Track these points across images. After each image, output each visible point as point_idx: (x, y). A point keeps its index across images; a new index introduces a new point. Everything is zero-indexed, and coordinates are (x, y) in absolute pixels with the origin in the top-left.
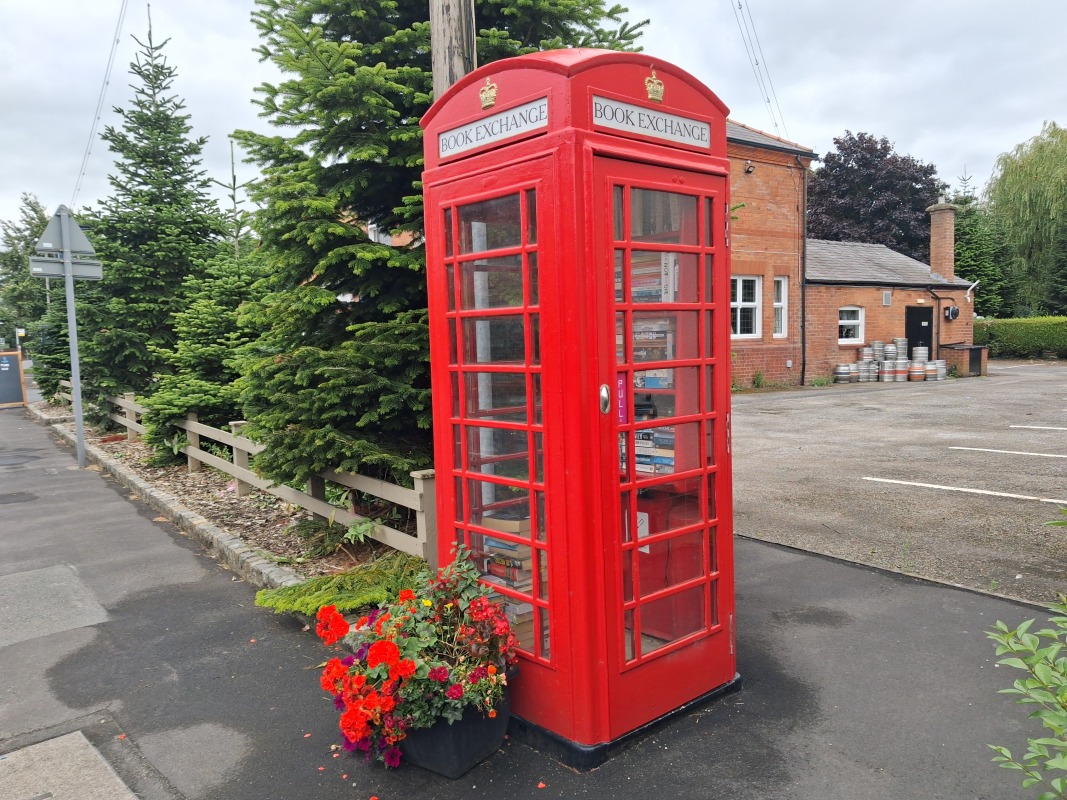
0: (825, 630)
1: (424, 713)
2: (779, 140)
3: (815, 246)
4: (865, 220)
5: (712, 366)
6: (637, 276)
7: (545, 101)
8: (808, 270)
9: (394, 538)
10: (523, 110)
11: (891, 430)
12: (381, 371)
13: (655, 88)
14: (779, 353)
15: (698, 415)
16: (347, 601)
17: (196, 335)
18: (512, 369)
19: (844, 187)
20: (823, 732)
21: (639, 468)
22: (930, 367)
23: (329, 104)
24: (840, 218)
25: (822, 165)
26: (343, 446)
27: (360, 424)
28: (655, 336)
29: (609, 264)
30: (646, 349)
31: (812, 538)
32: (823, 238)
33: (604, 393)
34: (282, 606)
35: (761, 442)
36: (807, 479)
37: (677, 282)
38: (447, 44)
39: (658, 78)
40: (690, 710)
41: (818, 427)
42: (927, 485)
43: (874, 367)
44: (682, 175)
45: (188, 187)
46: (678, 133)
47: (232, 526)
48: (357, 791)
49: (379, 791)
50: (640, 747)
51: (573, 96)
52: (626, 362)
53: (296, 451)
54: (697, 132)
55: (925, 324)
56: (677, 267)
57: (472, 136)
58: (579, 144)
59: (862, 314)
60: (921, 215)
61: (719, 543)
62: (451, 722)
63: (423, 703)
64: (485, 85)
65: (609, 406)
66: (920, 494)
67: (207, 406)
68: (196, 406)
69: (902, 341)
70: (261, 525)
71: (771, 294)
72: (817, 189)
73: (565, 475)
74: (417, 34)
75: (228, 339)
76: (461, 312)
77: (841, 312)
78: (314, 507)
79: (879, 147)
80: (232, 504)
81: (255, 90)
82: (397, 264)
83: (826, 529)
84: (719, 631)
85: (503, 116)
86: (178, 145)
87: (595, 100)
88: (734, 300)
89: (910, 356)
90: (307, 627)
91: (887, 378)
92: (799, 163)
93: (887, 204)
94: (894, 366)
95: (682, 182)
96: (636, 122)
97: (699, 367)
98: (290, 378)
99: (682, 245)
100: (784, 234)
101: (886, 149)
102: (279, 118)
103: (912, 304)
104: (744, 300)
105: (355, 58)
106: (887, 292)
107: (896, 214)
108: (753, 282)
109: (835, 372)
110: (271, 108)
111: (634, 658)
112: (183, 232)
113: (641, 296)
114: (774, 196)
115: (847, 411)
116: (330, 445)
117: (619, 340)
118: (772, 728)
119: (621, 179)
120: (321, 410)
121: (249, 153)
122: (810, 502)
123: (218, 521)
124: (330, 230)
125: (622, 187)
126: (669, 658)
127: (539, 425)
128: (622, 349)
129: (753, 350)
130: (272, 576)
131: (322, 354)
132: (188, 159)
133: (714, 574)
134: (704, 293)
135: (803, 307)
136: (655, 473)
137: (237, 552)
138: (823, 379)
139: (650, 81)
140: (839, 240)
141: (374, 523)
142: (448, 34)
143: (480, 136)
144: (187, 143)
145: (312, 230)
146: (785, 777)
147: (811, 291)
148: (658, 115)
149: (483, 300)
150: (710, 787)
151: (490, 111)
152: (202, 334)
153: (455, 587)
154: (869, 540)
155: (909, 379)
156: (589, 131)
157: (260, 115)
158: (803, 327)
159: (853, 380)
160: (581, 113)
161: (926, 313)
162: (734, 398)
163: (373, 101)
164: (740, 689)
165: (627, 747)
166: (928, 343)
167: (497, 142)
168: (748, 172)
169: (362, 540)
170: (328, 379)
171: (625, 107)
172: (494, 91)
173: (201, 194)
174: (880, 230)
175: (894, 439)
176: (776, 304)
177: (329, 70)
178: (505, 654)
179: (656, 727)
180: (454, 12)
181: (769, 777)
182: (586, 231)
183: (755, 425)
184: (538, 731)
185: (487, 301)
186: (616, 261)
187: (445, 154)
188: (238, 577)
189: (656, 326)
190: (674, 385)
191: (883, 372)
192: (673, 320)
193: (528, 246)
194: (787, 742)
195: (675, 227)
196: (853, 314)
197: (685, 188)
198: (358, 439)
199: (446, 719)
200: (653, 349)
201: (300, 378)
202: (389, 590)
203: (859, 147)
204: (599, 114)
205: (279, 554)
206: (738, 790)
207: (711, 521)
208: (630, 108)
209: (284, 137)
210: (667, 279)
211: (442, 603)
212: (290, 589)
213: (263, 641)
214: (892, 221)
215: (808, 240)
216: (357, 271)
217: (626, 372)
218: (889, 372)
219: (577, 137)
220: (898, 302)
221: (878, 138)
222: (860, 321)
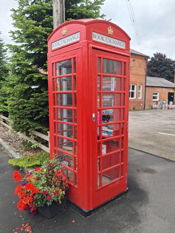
0: (150, 175)
1: (41, 202)
2: (141, 53)
3: (148, 78)
4: (159, 73)
5: (124, 108)
6: (105, 83)
7: (79, 33)
8: (147, 84)
9: (43, 147)
10: (73, 36)
11: (165, 121)
12: (40, 106)
13: (110, 31)
14: (139, 102)
15: (120, 122)
16: (30, 164)
17: (3, 95)
18: (69, 108)
19: (155, 65)
20: (150, 207)
21: (103, 134)
22: (173, 106)
23: (28, 37)
24: (154, 72)
25: (150, 60)
26: (30, 124)
27: (35, 119)
28: (109, 100)
29: (96, 80)
30: (107, 103)
31: (147, 148)
32: (150, 76)
33: (94, 116)
34: (14, 164)
35: (135, 123)
36: (145, 133)
37: (115, 85)
38: (57, 20)
39: (111, 28)
40: (115, 199)
41: (148, 120)
42: (174, 135)
43: (160, 106)
44: (117, 56)
45: (4, 60)
46: (117, 44)
47: (7, 141)
48: (24, 221)
49: (30, 221)
50: (101, 210)
51: (86, 31)
52: (100, 107)
53: (19, 125)
54: (122, 44)
55: (172, 96)
56: (115, 81)
57: (60, 43)
58: (88, 45)
59: (158, 94)
60: (172, 72)
61: (124, 155)
62: (48, 205)
63: (41, 200)
64: (63, 29)
65: (95, 119)
66: (172, 137)
67: (5, 112)
68: (2, 111)
69: (167, 100)
70: (14, 141)
71: (138, 89)
72: (149, 65)
73: (82, 138)
74: (51, 19)
75: (10, 96)
76: (56, 92)
77: (154, 93)
78: (26, 138)
79: (163, 56)
80: (9, 135)
81: (9, 32)
82: (45, 79)
83: (150, 146)
84: (123, 178)
85: (68, 38)
86: (1, 50)
87: (93, 33)
88: (130, 90)
89: (169, 104)
90: (21, 169)
91: (163, 108)
92: (146, 59)
93: (165, 69)
94: (165, 106)
95: (117, 58)
96: (105, 40)
97: (120, 109)
98: (18, 107)
99: (117, 75)
100: (141, 75)
101: (165, 57)
102: (17, 41)
103: (170, 92)
104: (132, 90)
105: (34, 24)
106: (164, 89)
107: (167, 72)
108: (134, 86)
109: (152, 107)
110: (15, 38)
111: (100, 187)
112: (2, 70)
113: (106, 89)
114: (140, 66)
115: (155, 116)
116: (27, 124)
117: (98, 100)
118: (136, 205)
119: (100, 56)
120: (26, 115)
121: (10, 50)
122: (146, 139)
123: (4, 140)
124: (28, 69)
125: (100, 58)
126: (109, 186)
127: (76, 124)
128: (99, 103)
129: (134, 101)
130: (14, 155)
131: (26, 101)
132: (4, 53)
133: (122, 163)
134: (122, 88)
135: (145, 92)
136: (108, 136)
137: (7, 148)
138: (149, 108)
139: (109, 29)
140: (154, 77)
141: (39, 143)
142: (57, 18)
143: (62, 43)
144: (3, 49)
145: (23, 69)
146: (139, 221)
147: (147, 88)
148: (111, 39)
149: (65, 89)
150: (119, 224)
151: (65, 36)
152: (4, 95)
153: (53, 165)
154: (160, 149)
155: (168, 109)
156: (91, 42)
157: (12, 40)
158: (145, 96)
159: (156, 109)
160: (89, 36)
161: (173, 94)
162: (129, 112)
163: (39, 36)
164: (128, 192)
165: (97, 210)
166: (173, 101)
167: (66, 45)
168: (134, 61)
169: (35, 148)
170: (27, 107)
171: (102, 36)
172: (66, 30)
173: (7, 62)
174: (163, 75)
175: (165, 123)
176: (139, 91)
177: (27, 27)
178: (65, 185)
179: (105, 204)
180: (59, 12)
181: (135, 221)
182: (90, 70)
183: (133, 119)
184: (74, 204)
185: (67, 89)
186: (98, 79)
187: (53, 48)
188: (7, 154)
189: (109, 97)
190: (113, 113)
191: (163, 107)
192: (114, 96)
193: (74, 74)
194: (140, 209)
195: (115, 70)
196: (156, 94)
197: (118, 59)
198: (35, 123)
199: (47, 204)
200: (108, 103)
201: (20, 107)
202: (41, 161)
203: (159, 56)
204: (94, 37)
205: (17, 149)
206: (127, 225)
207: (122, 149)
208: (103, 36)
209: (17, 45)
210: (112, 84)
211: (49, 170)
212: (17, 159)
213: (9, 173)
214: (165, 73)
215: (147, 77)
216: (34, 80)
217: (100, 110)
218: (164, 107)
219: (87, 43)
220: (167, 91)
221: (163, 54)
222: (158, 95)
